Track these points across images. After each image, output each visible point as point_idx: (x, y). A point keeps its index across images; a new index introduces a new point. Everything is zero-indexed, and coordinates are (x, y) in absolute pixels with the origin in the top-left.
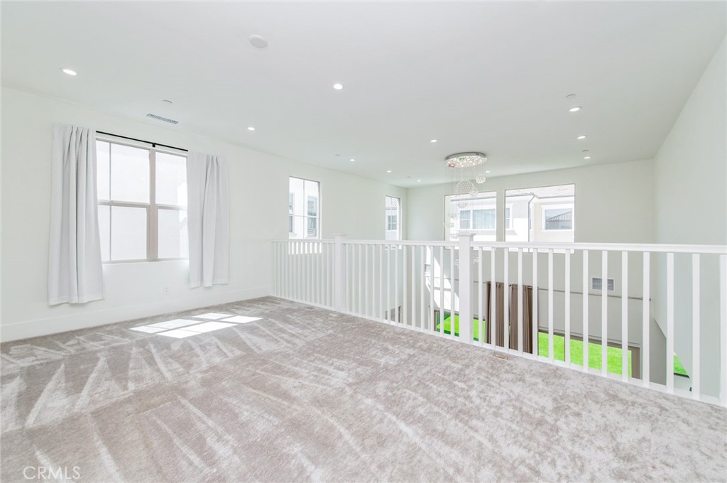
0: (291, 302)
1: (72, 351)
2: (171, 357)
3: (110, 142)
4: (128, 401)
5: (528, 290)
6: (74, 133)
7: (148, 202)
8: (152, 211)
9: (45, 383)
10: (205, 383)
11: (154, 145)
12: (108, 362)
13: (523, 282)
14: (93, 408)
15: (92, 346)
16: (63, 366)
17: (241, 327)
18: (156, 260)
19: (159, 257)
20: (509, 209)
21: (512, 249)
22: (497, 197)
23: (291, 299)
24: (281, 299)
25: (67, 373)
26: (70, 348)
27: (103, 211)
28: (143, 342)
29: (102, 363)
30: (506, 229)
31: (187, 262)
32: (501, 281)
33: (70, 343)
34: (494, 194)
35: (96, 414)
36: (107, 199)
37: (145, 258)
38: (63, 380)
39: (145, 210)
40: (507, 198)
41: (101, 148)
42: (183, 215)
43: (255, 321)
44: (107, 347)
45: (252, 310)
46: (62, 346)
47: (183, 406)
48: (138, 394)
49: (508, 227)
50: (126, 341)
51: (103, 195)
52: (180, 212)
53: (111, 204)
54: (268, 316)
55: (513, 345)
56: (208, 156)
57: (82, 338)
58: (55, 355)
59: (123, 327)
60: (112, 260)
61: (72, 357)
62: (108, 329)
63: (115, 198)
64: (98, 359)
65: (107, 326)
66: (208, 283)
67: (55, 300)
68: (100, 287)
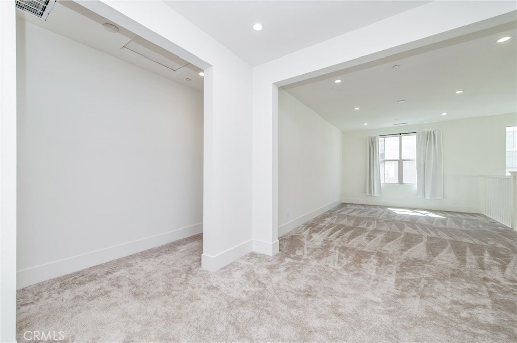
0: (487, 219)
7: (399, 159)
8: (400, 162)
11: (400, 134)
18: (403, 183)
27: (382, 164)
31: (416, 186)
37: (397, 182)
39: (398, 162)
41: (381, 139)
50: (384, 211)
52: (414, 161)
53: (385, 161)
56: (427, 132)
60: (385, 182)
63: (386, 159)
66: (428, 197)
67: (367, 194)
68: (380, 192)
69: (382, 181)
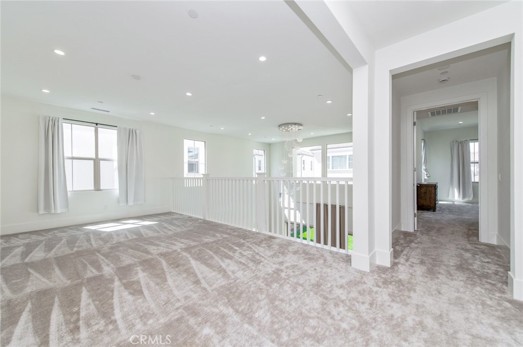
0: (181, 215)
1: (50, 237)
2: (99, 239)
3: (72, 124)
4: (73, 254)
5: (342, 208)
6: (51, 120)
7: (94, 156)
8: (97, 162)
9: (35, 248)
10: (111, 248)
11: (97, 124)
12: (67, 241)
13: (340, 203)
14: (55, 256)
15: (59, 234)
16: (44, 242)
17: (144, 227)
18: (100, 190)
19: (101, 188)
20: (329, 157)
21: (332, 183)
22: (322, 149)
23: (181, 213)
24: (176, 213)
25: (45, 245)
26: (49, 236)
27: (68, 163)
28: (88, 233)
29: (64, 241)
30: (328, 170)
31: (118, 191)
32: (334, 204)
33: (50, 233)
34: (320, 147)
35: (56, 259)
36: (70, 155)
37: (93, 188)
38: (43, 247)
39: (92, 161)
40: (328, 150)
41: (66, 127)
42: (116, 164)
43: (153, 224)
44: (68, 235)
45: (155, 219)
46: (46, 235)
47: (97, 256)
48: (77, 252)
49: (329, 168)
50: (79, 233)
51: (67, 153)
52: (114, 162)
53: (73, 158)
54: (163, 221)
55: (334, 244)
56: (130, 129)
57: (56, 231)
58: (41, 238)
59: (79, 226)
60: (74, 190)
61: (49, 239)
62: (72, 227)
63: (75, 155)
64: (62, 240)
65: (71, 226)
66: (131, 203)
67: (42, 211)
68: (67, 205)
69: (69, 188)
